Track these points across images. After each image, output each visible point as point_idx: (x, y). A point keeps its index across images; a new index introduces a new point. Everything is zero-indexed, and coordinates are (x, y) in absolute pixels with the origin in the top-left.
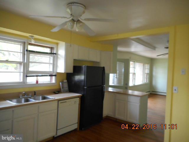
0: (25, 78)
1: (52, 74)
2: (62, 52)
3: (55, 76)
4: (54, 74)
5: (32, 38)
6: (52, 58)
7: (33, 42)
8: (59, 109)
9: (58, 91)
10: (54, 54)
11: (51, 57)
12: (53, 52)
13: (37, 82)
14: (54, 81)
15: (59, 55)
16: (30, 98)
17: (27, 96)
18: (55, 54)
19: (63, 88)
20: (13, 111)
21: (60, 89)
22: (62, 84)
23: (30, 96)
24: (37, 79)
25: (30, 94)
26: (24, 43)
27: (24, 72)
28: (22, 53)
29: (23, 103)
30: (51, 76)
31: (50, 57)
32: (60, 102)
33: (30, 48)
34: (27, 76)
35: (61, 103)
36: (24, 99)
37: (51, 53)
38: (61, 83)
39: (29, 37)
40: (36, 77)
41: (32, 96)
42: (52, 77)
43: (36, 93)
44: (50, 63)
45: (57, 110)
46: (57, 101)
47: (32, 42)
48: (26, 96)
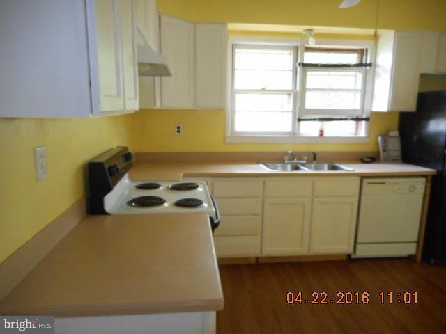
0: (297, 123)
1: (360, 117)
2: (385, 58)
3: (367, 119)
4: (364, 117)
5: (310, 35)
6: (360, 76)
7: (312, 44)
8: (363, 197)
9: (370, 158)
10: (366, 65)
11: (358, 74)
12: (364, 62)
13: (322, 133)
14: (362, 133)
15: (379, 66)
16: (303, 165)
17: (298, 160)
18: (370, 65)
19: (384, 150)
20: (264, 182)
21: (378, 153)
22: (385, 141)
23: (305, 162)
24: (322, 126)
25: (305, 158)
26: (296, 49)
27: (294, 112)
28: (293, 71)
29: (289, 170)
30: (358, 119)
31: (356, 76)
32: (366, 181)
33: (309, 58)
34: (300, 120)
35: (369, 183)
36: (292, 166)
37: (360, 65)
38: (380, 139)
39: (304, 33)
40: (319, 123)
41: (307, 162)
42: (360, 122)
43: (317, 157)
44: (355, 90)
45: (357, 199)
46: (359, 179)
47: (310, 42)
48: (296, 161)
